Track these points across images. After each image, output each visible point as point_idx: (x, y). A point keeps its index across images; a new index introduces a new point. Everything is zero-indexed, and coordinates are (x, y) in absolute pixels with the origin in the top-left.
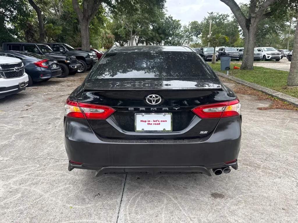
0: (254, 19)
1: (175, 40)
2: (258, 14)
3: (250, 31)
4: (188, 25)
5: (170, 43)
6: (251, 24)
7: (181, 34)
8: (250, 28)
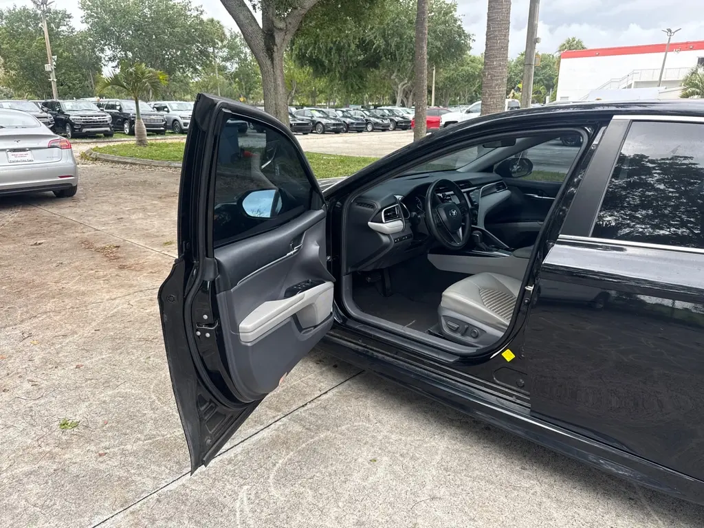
0: (283, 33)
2: (290, 24)
6: (276, 45)
8: (275, 55)
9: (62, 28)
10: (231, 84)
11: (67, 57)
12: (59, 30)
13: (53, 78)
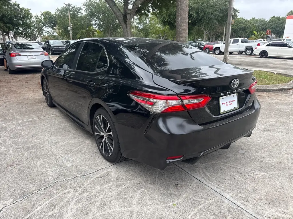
0: (130, 15)
1: (27, 31)
2: (132, 11)
3: (127, 25)
4: (39, 15)
5: (22, 34)
6: (127, 19)
7: (33, 24)
8: (127, 23)
9: (79, 14)
10: (140, 34)
11: (79, 25)
12: (78, 14)
13: (71, 32)
